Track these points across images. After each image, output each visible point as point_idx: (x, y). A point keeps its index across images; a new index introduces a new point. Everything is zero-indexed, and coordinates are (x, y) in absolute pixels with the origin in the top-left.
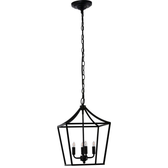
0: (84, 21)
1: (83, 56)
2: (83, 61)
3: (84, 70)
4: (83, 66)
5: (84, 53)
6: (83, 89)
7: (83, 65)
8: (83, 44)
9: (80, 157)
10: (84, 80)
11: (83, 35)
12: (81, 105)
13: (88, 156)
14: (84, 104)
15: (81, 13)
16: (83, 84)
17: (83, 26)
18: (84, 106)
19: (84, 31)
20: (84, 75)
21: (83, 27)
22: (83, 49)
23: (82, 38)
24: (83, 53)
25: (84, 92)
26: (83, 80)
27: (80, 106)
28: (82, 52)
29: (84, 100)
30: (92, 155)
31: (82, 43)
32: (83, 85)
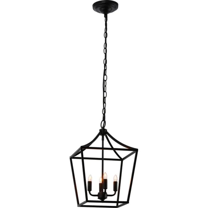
0: (107, 27)
1: (106, 69)
2: (105, 74)
3: (105, 86)
4: (104, 81)
5: (107, 65)
6: (104, 108)
7: (105, 79)
8: (106, 54)
9: (97, 194)
10: (106, 98)
11: (106, 43)
12: (101, 128)
13: (108, 194)
14: (105, 128)
15: (105, 17)
16: (104, 102)
17: (106, 32)
18: (105, 129)
19: (107, 38)
20: (105, 92)
21: (106, 34)
22: (105, 60)
23: (105, 47)
24: (105, 65)
25: (105, 112)
26: (104, 98)
27: (100, 130)
28: (105, 63)
29: (105, 122)
30: (113, 193)
31: (105, 52)
32: (105, 104)
